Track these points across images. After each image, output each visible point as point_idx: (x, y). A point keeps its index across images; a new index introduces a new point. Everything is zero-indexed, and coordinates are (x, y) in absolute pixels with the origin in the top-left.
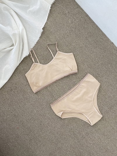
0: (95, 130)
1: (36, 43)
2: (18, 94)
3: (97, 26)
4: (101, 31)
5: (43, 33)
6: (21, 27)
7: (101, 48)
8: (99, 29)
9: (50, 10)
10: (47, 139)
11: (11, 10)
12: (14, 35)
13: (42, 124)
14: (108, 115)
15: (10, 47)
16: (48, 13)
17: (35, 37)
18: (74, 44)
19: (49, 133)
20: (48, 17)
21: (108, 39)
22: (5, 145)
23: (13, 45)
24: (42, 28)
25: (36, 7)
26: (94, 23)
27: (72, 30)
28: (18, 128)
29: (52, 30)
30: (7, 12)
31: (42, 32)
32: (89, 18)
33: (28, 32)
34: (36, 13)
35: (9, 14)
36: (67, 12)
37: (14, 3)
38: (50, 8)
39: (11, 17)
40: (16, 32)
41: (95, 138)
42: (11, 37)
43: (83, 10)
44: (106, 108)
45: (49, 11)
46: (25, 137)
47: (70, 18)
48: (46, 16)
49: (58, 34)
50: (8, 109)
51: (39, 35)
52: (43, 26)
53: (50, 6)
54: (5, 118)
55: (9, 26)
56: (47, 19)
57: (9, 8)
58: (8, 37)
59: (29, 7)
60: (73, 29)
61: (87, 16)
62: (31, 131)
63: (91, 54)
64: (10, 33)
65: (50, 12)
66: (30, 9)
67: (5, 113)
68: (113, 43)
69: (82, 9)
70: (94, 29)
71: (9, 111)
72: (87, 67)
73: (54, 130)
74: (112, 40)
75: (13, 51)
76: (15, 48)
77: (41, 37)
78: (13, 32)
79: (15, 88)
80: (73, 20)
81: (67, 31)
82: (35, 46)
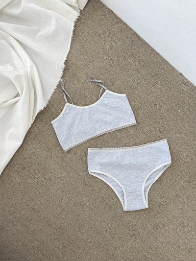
1: (56, 87)
2: (35, 174)
3: (153, 50)
4: (161, 56)
5: (65, 71)
6: (29, 63)
7: (163, 85)
8: (157, 53)
9: (73, 31)
10: (91, 242)
11: (10, 38)
12: (18, 77)
13: (80, 219)
14: (187, 193)
15: (15, 97)
16: (71, 36)
17: (54, 77)
18: (118, 83)
19: (93, 232)
20: (71, 43)
21: (173, 69)
23: (18, 95)
24: (64, 61)
25: (50, 28)
26: (147, 44)
27: (113, 60)
28: (41, 230)
29: (79, 63)
30: (3, 42)
31: (64, 68)
32: (139, 37)
33: (41, 71)
34: (51, 38)
35: (7, 44)
36: (101, 31)
37: (13, 25)
38: (72, 28)
39: (11, 48)
40: (21, 72)
41: (169, 232)
42: (13, 81)
43: (127, 26)
44: (182, 181)
45: (72, 33)
46: (55, 243)
47: (108, 40)
48: (68, 42)
49: (91, 68)
50: (22, 199)
51: (60, 74)
52: (65, 59)
53: (73, 24)
54: (18, 215)
55: (9, 64)
56: (71, 46)
57: (7, 34)
58: (9, 83)
59: (38, 31)
60: (115, 59)
61: (135, 34)
62: (63, 233)
64: (11, 76)
65: (74, 34)
66: (40, 34)
67: (18, 208)
68: (181, 74)
69: (125, 24)
70: (148, 55)
71: (24, 203)
72: (143, 117)
73: (101, 227)
74: (180, 71)
75: (20, 104)
76: (21, 99)
77: (63, 77)
78: (16, 73)
79: (29, 164)
80: (113, 44)
81: (105, 63)
82: (55, 92)
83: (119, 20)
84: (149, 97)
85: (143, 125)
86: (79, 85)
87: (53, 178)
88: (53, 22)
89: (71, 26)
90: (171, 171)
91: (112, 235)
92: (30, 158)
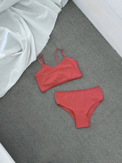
0: (97, 133)
1: (43, 49)
2: (25, 96)
3: (101, 35)
4: (105, 39)
5: (50, 40)
6: (29, 34)
7: (104, 56)
8: (103, 37)
9: (57, 19)
11: (21, 18)
12: (23, 41)
13: (46, 126)
14: (110, 119)
15: (19, 52)
16: (55, 21)
17: (43, 44)
18: (78, 51)
19: (53, 135)
20: (55, 25)
21: (111, 47)
23: (21, 50)
24: (49, 35)
25: (44, 16)
26: (98, 31)
27: (77, 38)
28: (23, 129)
29: (58, 37)
30: (16, 20)
32: (94, 27)
33: (35, 39)
34: (44, 21)
35: (19, 21)
36: (72, 21)
37: (24, 11)
38: (57, 17)
39: (20, 24)
40: (25, 39)
41: (97, 141)
42: (21, 43)
44: (108, 112)
45: (56, 19)
46: (30, 138)
47: (76, 26)
48: (53, 24)
49: (64, 41)
50: (15, 110)
51: (46, 42)
52: (50, 33)
53: (58, 15)
54: (11, 119)
55: (18, 33)
56: (54, 27)
57: (19, 15)
58: (17, 43)
59: (37, 16)
60: (78, 37)
61: (92, 24)
62: (36, 133)
63: (95, 60)
64: (20, 40)
65: (57, 20)
67: (12, 115)
69: (87, 18)
70: (98, 37)
72: (90, 73)
73: (58, 132)
74: (115, 49)
75: (22, 56)
76: (23, 53)
77: (47, 44)
78: (23, 39)
79: (22, 91)
80: (79, 28)
81: (72, 39)
82: (41, 52)
83: (84, 16)
84: (95, 62)
85: (89, 77)
87: (34, 100)
88: (46, 12)
89: (56, 16)
90: (102, 106)
91: (64, 138)
92: (23, 87)
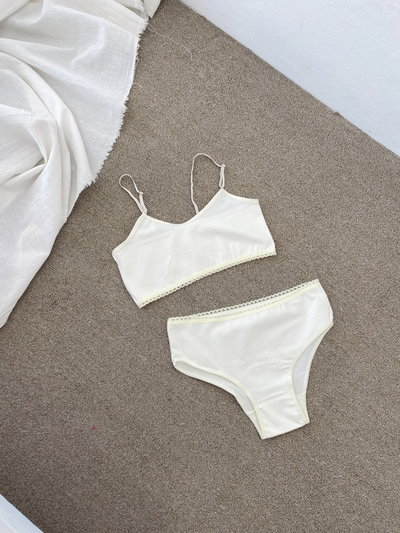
0: (350, 384)
1: (111, 149)
2: (78, 313)
3: (282, 77)
4: (298, 88)
5: (128, 117)
8: (291, 82)
9: (138, 51)
10: (200, 445)
11: (22, 65)
13: (174, 397)
16: (135, 59)
17: (108, 133)
18: (226, 135)
19: (203, 424)
20: (136, 71)
21: (323, 107)
22: (58, 497)
24: (124, 102)
25: (95, 48)
27: (214, 98)
28: (94, 428)
29: (153, 105)
30: (8, 72)
31: (124, 111)
32: (256, 58)
34: (95, 65)
36: (188, 50)
38: (136, 45)
39: (24, 83)
41: (355, 409)
43: (234, 41)
44: (367, 306)
45: (135, 54)
46: (125, 454)
47: (202, 66)
48: (130, 70)
49: (175, 113)
50: (52, 367)
51: (119, 122)
52: (126, 98)
53: (137, 39)
54: (45, 401)
56: (135, 77)
59: (74, 53)
60: (217, 95)
61: (248, 52)
62: (142, 431)
63: (284, 153)
64: (28, 123)
65: (139, 56)
66: (77, 58)
67: (44, 386)
68: (337, 114)
69: (229, 38)
70: (275, 85)
71: (57, 374)
73: (218, 412)
74: (335, 108)
76: (47, 167)
77: (123, 130)
80: (212, 70)
82: (109, 157)
83: (219, 33)
85: (280, 207)
86: (153, 144)
87: (114, 319)
88: (102, 36)
89: (133, 41)
91: (243, 425)
92: (67, 283)
